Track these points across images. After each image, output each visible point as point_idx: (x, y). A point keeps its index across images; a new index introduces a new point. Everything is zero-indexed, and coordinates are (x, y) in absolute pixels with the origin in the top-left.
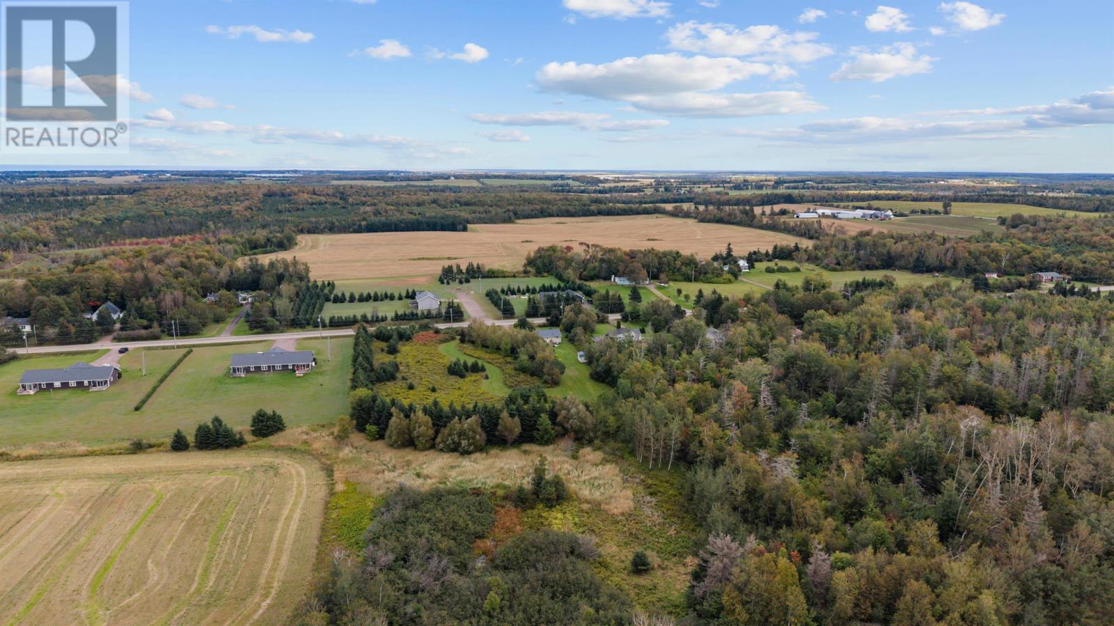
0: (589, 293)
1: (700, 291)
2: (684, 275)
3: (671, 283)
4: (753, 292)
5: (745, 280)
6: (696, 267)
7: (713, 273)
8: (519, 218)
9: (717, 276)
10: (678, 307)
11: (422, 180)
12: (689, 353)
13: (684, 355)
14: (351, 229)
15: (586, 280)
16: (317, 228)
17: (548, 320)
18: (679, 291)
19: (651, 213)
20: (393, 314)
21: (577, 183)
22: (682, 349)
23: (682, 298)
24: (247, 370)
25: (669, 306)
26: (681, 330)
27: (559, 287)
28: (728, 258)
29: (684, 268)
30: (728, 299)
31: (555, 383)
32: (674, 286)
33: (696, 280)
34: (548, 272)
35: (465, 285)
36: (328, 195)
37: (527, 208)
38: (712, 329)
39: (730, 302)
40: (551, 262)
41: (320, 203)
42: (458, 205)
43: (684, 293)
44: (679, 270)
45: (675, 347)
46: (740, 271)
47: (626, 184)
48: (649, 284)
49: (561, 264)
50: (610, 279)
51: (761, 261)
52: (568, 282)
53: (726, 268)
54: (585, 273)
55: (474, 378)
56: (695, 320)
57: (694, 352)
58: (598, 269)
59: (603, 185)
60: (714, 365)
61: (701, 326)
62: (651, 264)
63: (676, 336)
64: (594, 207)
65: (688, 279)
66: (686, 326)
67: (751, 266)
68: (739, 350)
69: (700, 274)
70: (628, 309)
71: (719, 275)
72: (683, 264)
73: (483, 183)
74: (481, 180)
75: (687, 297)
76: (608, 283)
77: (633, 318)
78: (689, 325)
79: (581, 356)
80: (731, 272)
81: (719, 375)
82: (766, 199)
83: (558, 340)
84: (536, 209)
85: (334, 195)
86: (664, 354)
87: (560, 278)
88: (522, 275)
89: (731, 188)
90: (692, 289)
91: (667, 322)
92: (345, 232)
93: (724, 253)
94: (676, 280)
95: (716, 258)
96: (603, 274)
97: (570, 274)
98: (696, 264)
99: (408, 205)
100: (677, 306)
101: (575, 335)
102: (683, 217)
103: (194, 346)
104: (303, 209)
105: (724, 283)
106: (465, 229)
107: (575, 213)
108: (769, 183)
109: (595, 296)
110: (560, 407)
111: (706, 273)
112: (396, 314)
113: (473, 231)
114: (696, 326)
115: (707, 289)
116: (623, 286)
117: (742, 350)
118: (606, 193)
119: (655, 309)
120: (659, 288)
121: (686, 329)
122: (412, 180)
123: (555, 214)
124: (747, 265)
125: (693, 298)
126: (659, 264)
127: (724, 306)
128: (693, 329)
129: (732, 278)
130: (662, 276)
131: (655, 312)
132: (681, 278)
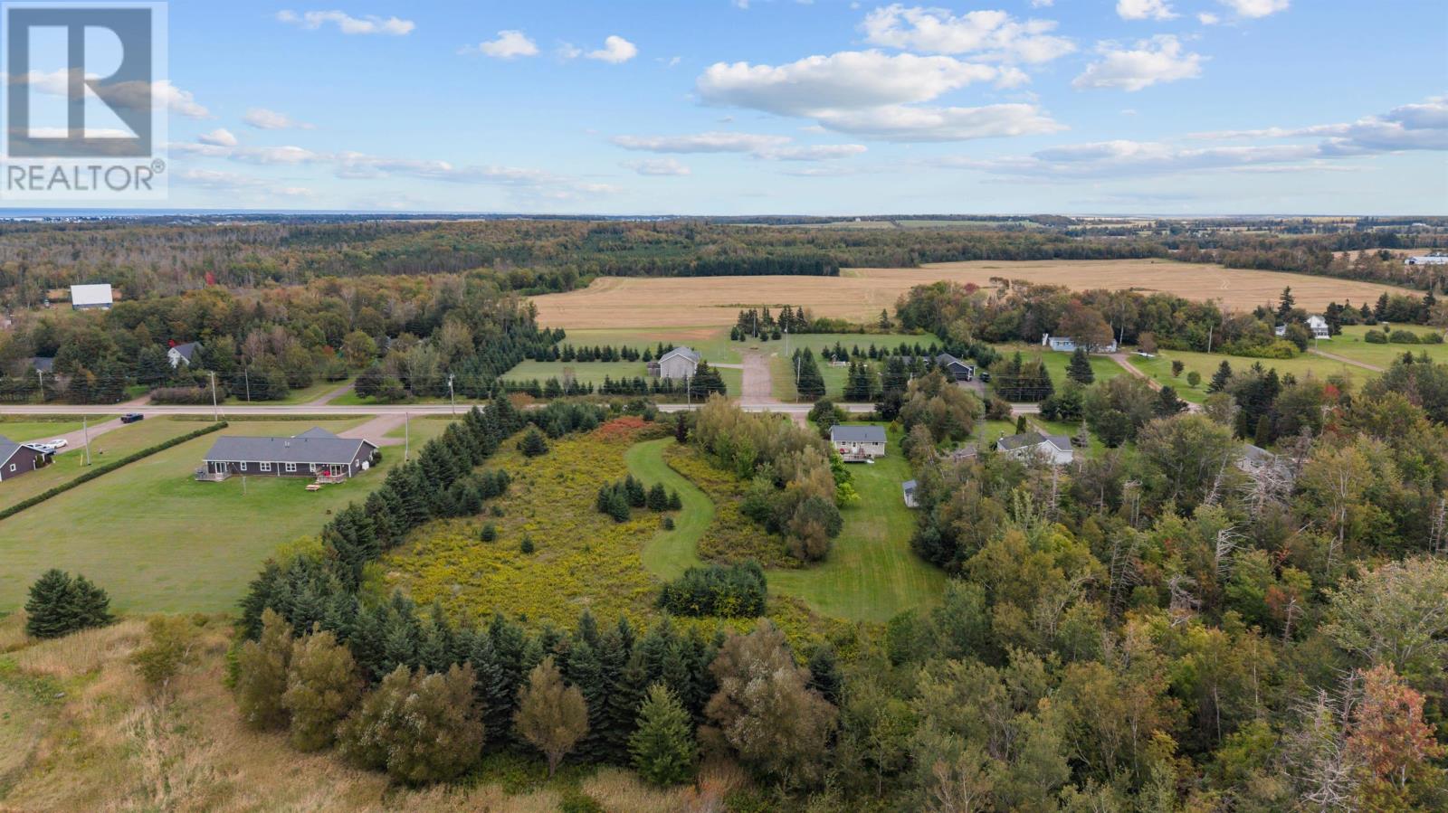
0: (984, 363)
1: (1225, 365)
2: (1190, 339)
3: (1163, 353)
4: (1350, 374)
5: (1321, 353)
6: (1217, 325)
7: (1252, 337)
8: (927, 262)
9: (1261, 344)
10: (1168, 393)
11: (817, 222)
12: (1186, 511)
13: (1170, 519)
14: (676, 272)
15: (991, 341)
16: (630, 269)
17: (878, 408)
18: (1178, 367)
19: (1144, 257)
20: (603, 384)
21: (1035, 225)
22: (1166, 495)
23: (1183, 379)
24: (234, 469)
25: (1147, 391)
26: (1166, 446)
27: (933, 349)
28: (1288, 314)
29: (1191, 325)
30: (1293, 382)
31: (814, 558)
32: (1168, 358)
33: (1216, 349)
34: (926, 327)
35: (771, 343)
36: (672, 232)
37: (942, 248)
38: (1248, 446)
39: (1299, 389)
40: (932, 310)
41: (658, 242)
42: (844, 246)
43: (1187, 370)
44: (1181, 328)
45: (1147, 488)
46: (1312, 336)
47: (1110, 226)
48: (1117, 352)
49: (947, 311)
50: (1039, 341)
51: (1352, 323)
52: (950, 341)
53: (1281, 332)
54: (990, 328)
55: (643, 524)
56: (1208, 423)
57: (1199, 511)
58: (1016, 321)
59: (1074, 227)
60: (1260, 557)
61: (1223, 438)
62: (1124, 316)
63: (1154, 460)
64: (1048, 247)
65: (1199, 346)
66: (1181, 436)
67: (1334, 330)
68: (1339, 515)
69: (1225, 338)
70: (1058, 394)
71: (1265, 342)
72: (1189, 318)
73: (898, 225)
74: (897, 222)
75: (1194, 379)
76: (1034, 347)
77: (1062, 413)
78: (1191, 435)
79: (908, 491)
80: (1293, 337)
81: (1277, 589)
82: (1347, 240)
83: (880, 450)
84: (955, 249)
85: (680, 233)
86: (1114, 505)
87: (942, 335)
88: (878, 330)
89: (1282, 231)
90: (1206, 365)
91: (1138, 422)
92: (667, 275)
93: (1277, 304)
94: (1173, 348)
95: (1260, 313)
96: (1026, 331)
97: (961, 329)
98: (1217, 320)
99: (772, 245)
100: (1166, 390)
101: (914, 443)
102: (1198, 262)
103: (229, 417)
104: (632, 248)
105: (1277, 357)
106: (835, 273)
107: (1018, 254)
108: (1348, 225)
109: (993, 367)
110: (727, 662)
111: (1237, 337)
112: (608, 382)
113: (846, 275)
114: (1208, 437)
115: (1241, 366)
116: (1062, 353)
117: (1350, 514)
118: (1077, 235)
119: (1118, 397)
120: (1137, 360)
121: (1180, 444)
122: (804, 223)
123: (984, 255)
124: (1325, 326)
125: (1207, 380)
126: (1141, 315)
127: (1282, 396)
128: (1201, 446)
129: (1294, 349)
130: (1144, 337)
131: (1116, 403)
132: (1184, 343)
